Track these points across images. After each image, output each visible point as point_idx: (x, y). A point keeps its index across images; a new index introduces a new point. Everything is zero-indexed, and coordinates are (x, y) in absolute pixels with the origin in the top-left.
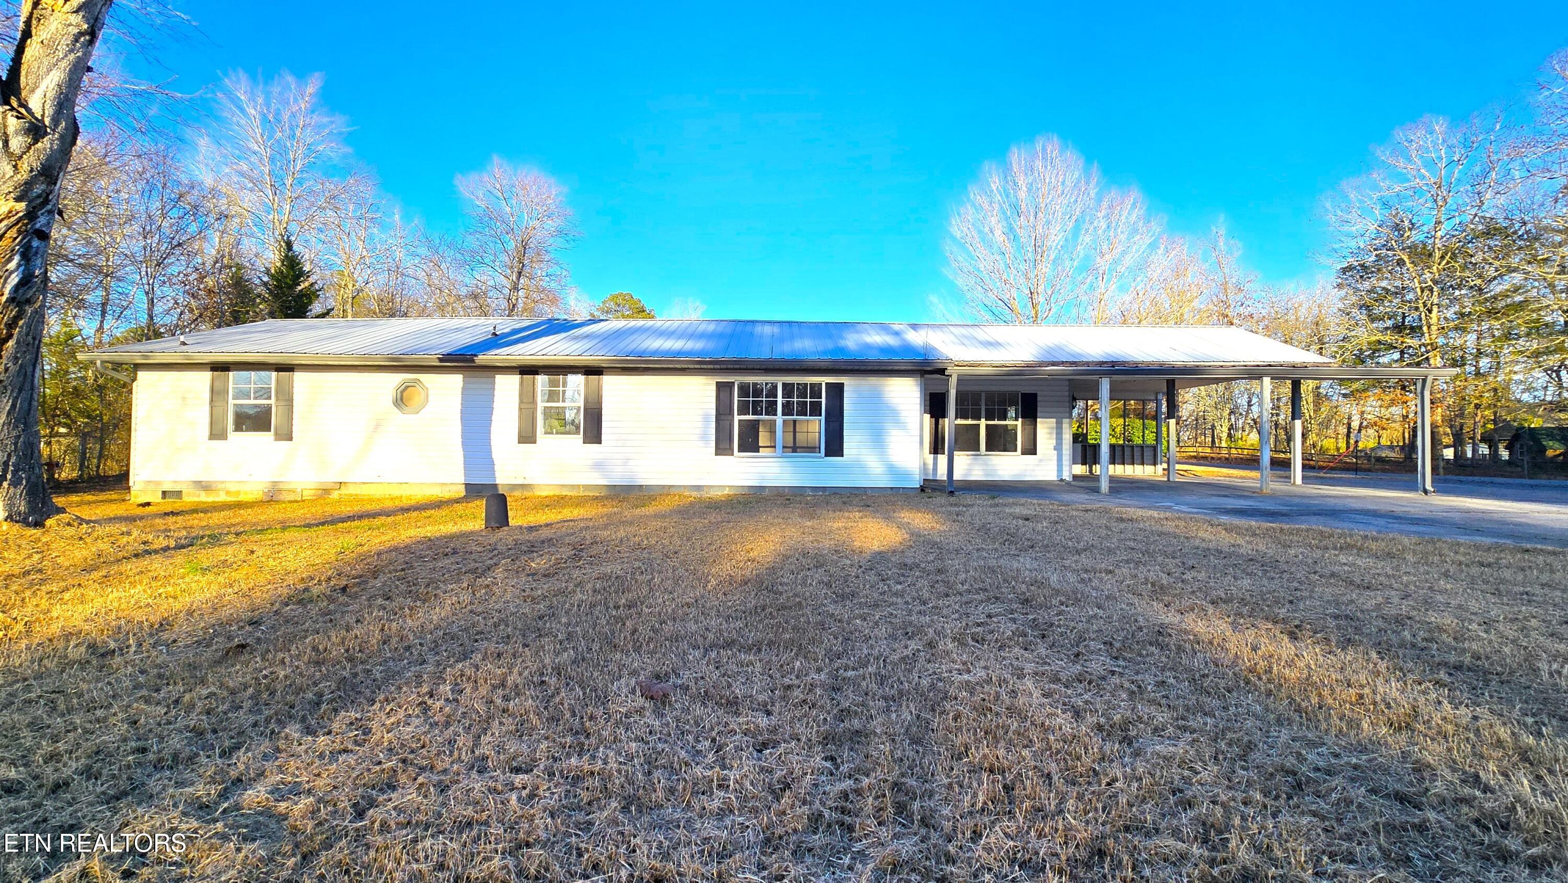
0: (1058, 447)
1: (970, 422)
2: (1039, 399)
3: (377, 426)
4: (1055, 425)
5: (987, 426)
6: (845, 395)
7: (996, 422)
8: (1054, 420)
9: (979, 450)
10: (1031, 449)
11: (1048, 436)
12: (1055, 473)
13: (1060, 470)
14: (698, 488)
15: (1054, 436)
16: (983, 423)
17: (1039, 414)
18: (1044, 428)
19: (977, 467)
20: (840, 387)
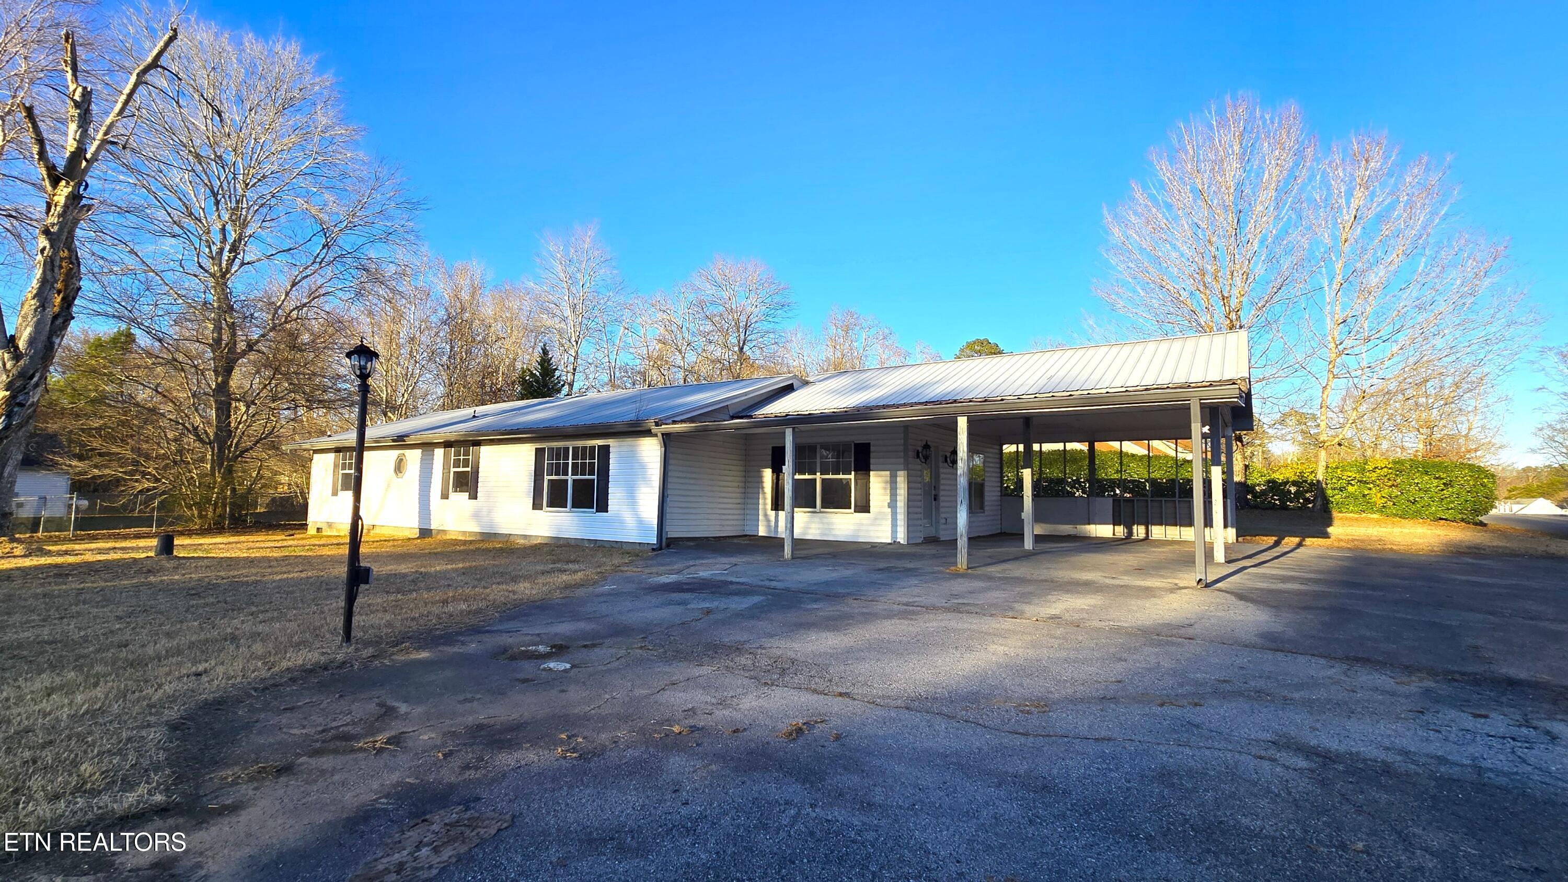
0: (893, 505)
1: (807, 477)
2: (872, 449)
3: (389, 486)
4: (888, 479)
5: (823, 480)
6: (611, 456)
7: (830, 476)
8: (888, 473)
9: (815, 507)
10: (864, 507)
11: (882, 491)
12: (889, 534)
13: (894, 532)
14: (525, 537)
15: (888, 491)
16: (818, 477)
17: (872, 467)
18: (878, 482)
19: (813, 526)
20: (607, 448)
